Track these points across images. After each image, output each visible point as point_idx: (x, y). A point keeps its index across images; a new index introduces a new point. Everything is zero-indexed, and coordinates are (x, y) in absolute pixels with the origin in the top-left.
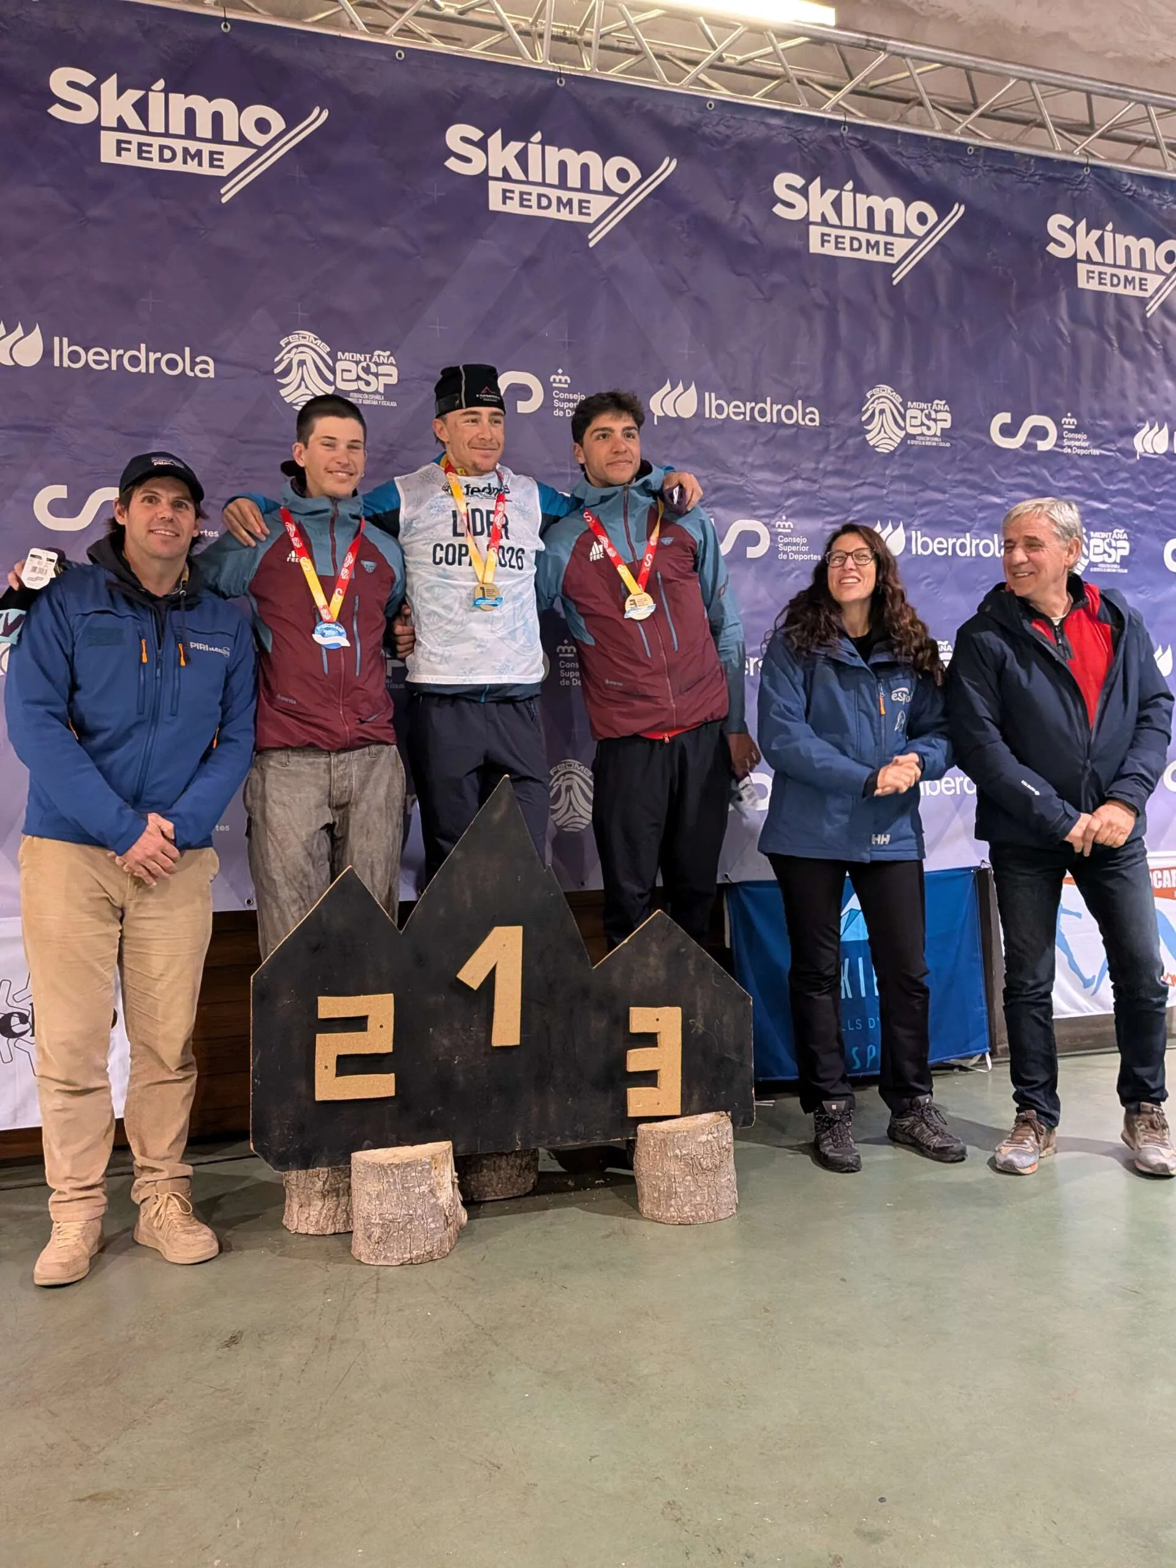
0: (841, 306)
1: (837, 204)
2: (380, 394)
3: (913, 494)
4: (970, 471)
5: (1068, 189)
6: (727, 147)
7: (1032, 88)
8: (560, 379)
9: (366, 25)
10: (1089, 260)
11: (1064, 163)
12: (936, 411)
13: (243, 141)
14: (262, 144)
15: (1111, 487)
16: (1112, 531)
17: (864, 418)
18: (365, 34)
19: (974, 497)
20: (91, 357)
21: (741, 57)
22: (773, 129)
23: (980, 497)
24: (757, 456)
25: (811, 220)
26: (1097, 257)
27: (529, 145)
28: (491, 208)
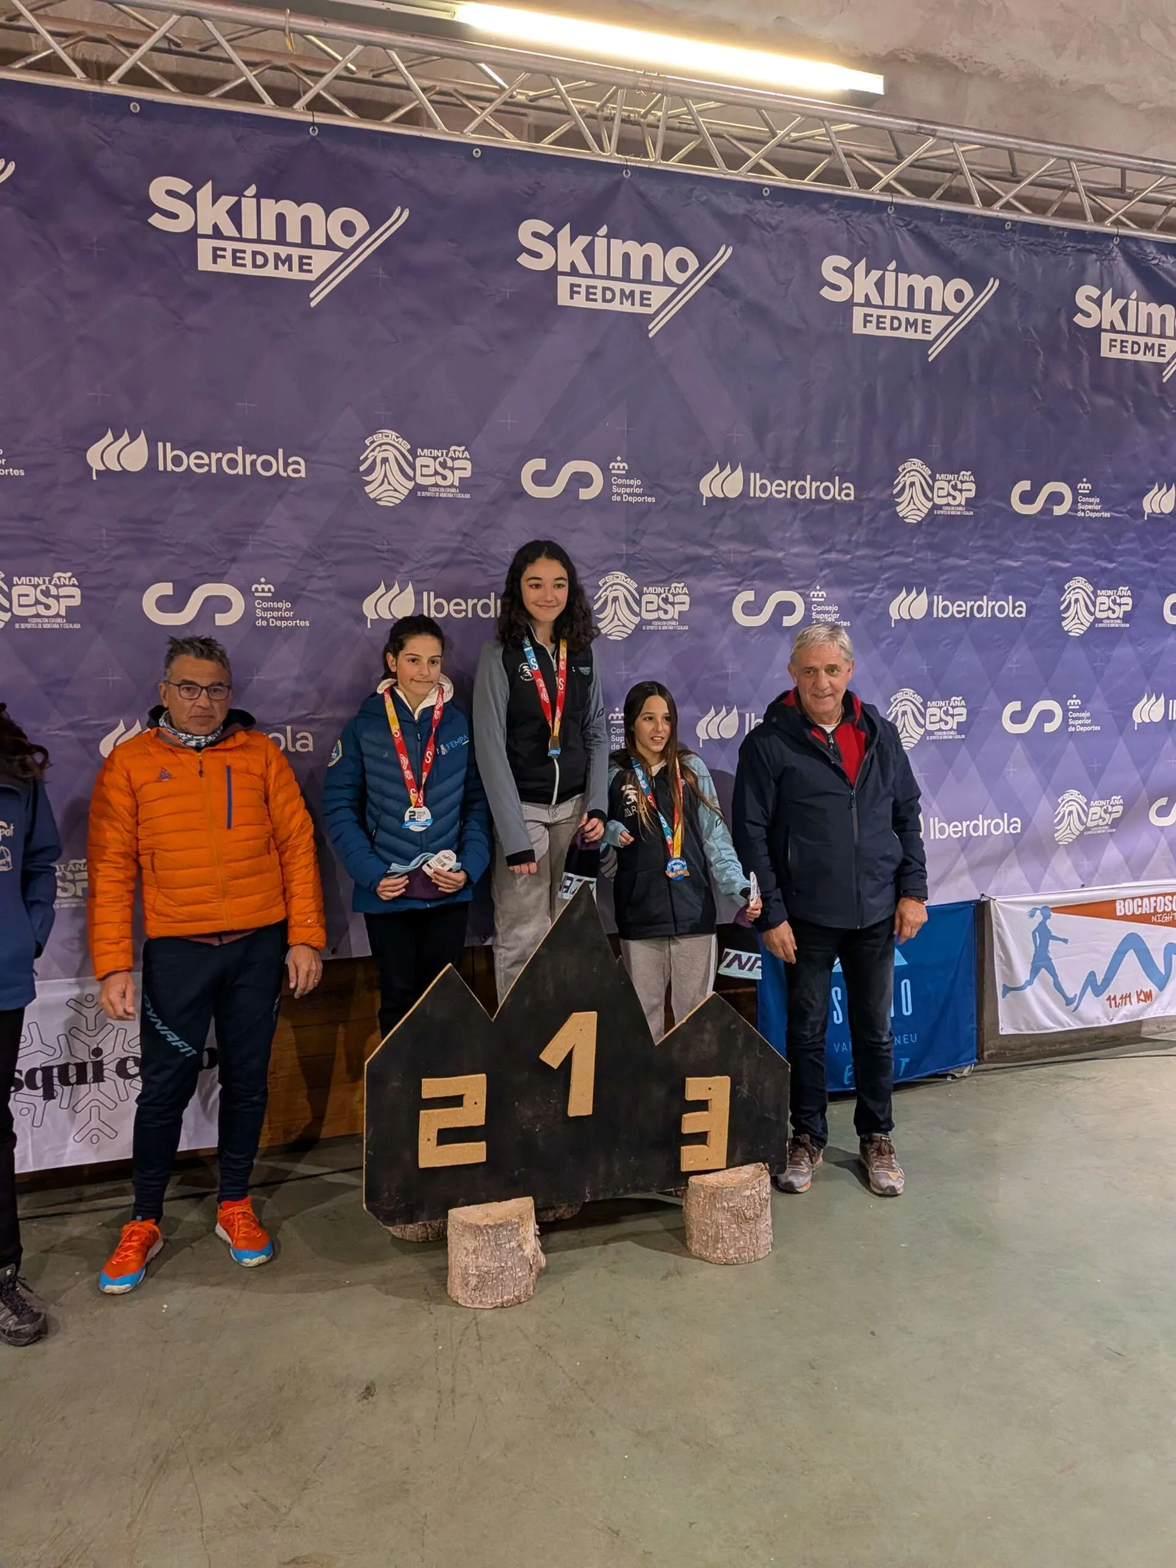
1: (880, 285)
2: (455, 487)
3: (936, 561)
4: (990, 537)
5: (1097, 259)
6: (779, 232)
7: (1070, 166)
8: (619, 466)
9: (443, 121)
11: (1096, 234)
12: (962, 482)
13: (330, 245)
14: (347, 247)
15: (1119, 547)
16: (1117, 589)
17: (896, 491)
18: (445, 133)
19: (992, 562)
20: (193, 461)
21: (794, 135)
22: (824, 212)
23: (998, 562)
24: (796, 530)
25: (855, 301)
26: (1120, 326)
27: (596, 238)
28: (560, 303)
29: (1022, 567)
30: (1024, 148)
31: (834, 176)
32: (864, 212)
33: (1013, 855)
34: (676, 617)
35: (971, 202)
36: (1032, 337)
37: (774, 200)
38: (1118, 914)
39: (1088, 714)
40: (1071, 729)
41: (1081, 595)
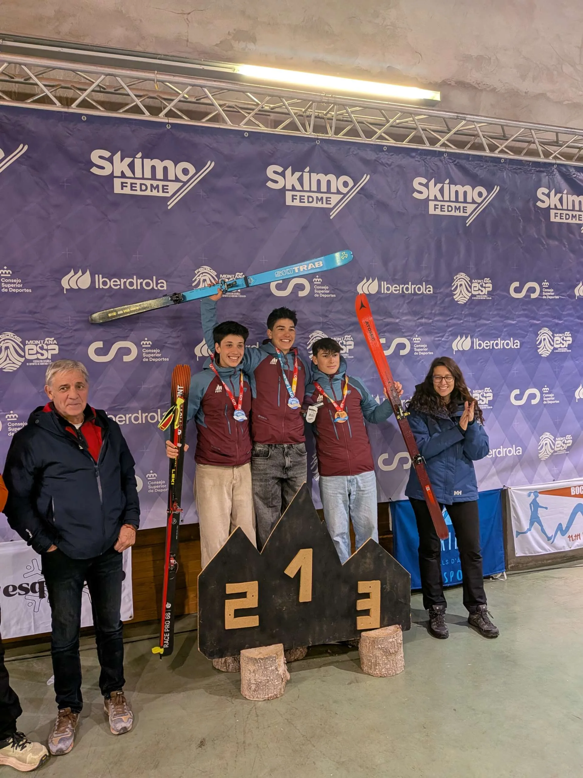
1: (442, 191)
2: (238, 292)
3: (474, 322)
4: (500, 309)
5: (547, 175)
6: (392, 167)
7: (531, 132)
8: (317, 280)
9: (231, 122)
11: (545, 164)
12: (485, 283)
13: (177, 180)
14: (185, 180)
15: (564, 313)
16: (564, 333)
17: (453, 289)
18: (231, 126)
19: (502, 322)
20: (112, 283)
21: (398, 121)
22: (413, 157)
23: (505, 321)
24: (405, 308)
25: (430, 198)
26: (559, 206)
27: (304, 173)
28: (287, 204)
29: (516, 324)
30: (509, 124)
31: (418, 140)
32: (433, 156)
33: (518, 466)
34: (347, 352)
35: (484, 150)
36: (517, 213)
37: (389, 152)
38: (572, 494)
39: (553, 395)
40: (545, 402)
41: (546, 337)
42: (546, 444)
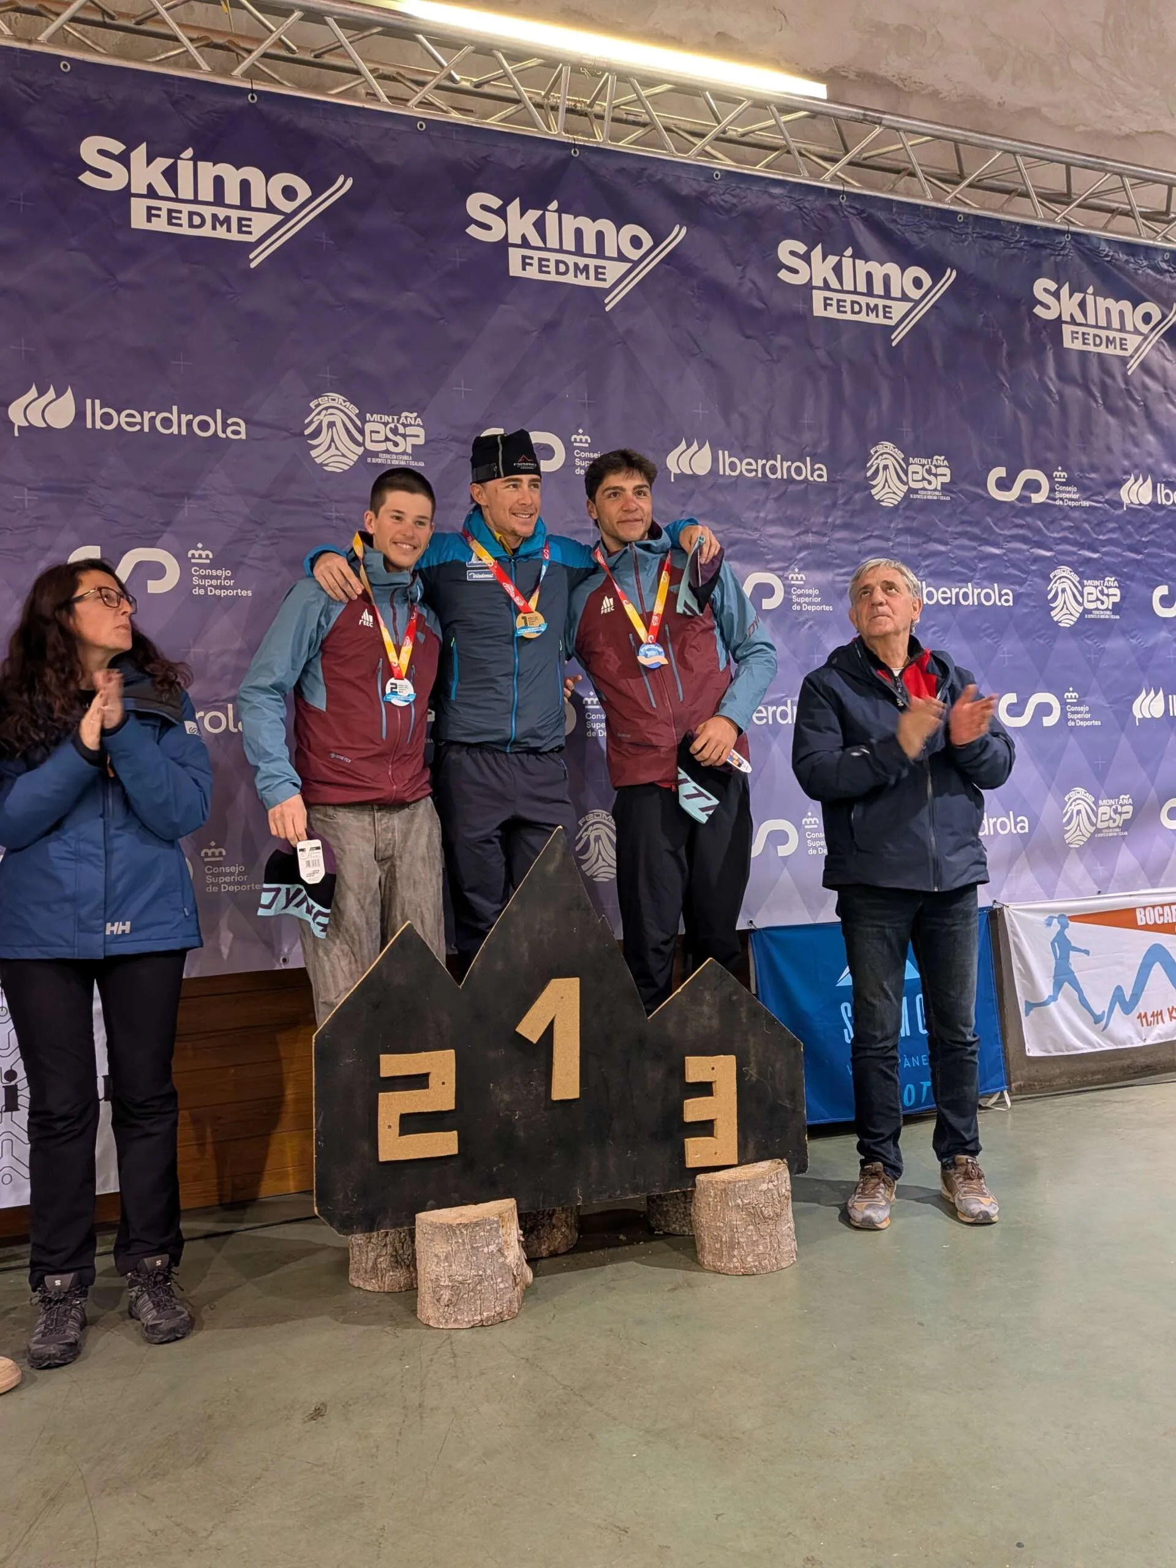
0: (845, 367)
1: (838, 270)
2: (407, 454)
3: (917, 546)
4: (970, 523)
5: (1051, 255)
6: (734, 215)
7: (1016, 160)
8: (581, 439)
9: (388, 97)
10: (1073, 322)
11: (1047, 231)
12: (936, 467)
13: (271, 208)
14: (288, 211)
16: (1103, 579)
17: (869, 474)
18: (389, 106)
19: (975, 549)
20: (123, 419)
22: (776, 198)
23: (979, 548)
24: (769, 511)
25: (814, 284)
26: (1080, 318)
27: (547, 213)
28: (511, 274)
29: (1005, 554)
30: (971, 140)
32: (816, 199)
35: (922, 193)
36: (994, 326)
37: (725, 184)
38: (1140, 923)
39: (1087, 708)
40: (1071, 724)
41: (1067, 585)
42: (1079, 812)
